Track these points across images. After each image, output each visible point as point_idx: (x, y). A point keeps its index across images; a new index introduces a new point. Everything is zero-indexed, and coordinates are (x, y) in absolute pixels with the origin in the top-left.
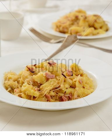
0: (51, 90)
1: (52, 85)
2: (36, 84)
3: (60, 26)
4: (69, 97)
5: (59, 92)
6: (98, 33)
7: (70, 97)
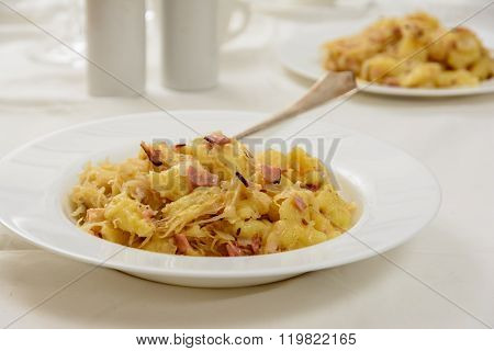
0: (193, 221)
1: (201, 203)
2: (156, 199)
4: (250, 247)
5: (222, 230)
6: (454, 83)
7: (255, 248)
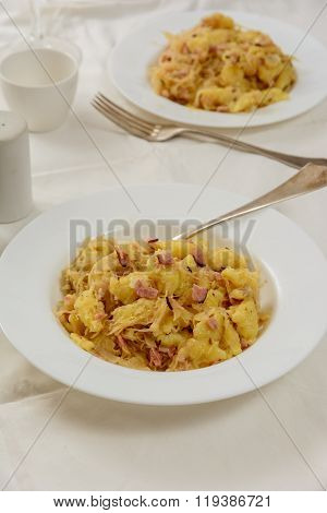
3: (172, 83)
